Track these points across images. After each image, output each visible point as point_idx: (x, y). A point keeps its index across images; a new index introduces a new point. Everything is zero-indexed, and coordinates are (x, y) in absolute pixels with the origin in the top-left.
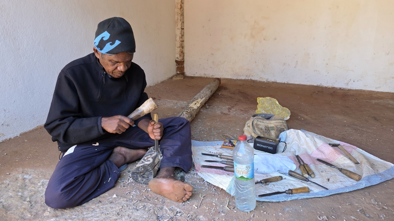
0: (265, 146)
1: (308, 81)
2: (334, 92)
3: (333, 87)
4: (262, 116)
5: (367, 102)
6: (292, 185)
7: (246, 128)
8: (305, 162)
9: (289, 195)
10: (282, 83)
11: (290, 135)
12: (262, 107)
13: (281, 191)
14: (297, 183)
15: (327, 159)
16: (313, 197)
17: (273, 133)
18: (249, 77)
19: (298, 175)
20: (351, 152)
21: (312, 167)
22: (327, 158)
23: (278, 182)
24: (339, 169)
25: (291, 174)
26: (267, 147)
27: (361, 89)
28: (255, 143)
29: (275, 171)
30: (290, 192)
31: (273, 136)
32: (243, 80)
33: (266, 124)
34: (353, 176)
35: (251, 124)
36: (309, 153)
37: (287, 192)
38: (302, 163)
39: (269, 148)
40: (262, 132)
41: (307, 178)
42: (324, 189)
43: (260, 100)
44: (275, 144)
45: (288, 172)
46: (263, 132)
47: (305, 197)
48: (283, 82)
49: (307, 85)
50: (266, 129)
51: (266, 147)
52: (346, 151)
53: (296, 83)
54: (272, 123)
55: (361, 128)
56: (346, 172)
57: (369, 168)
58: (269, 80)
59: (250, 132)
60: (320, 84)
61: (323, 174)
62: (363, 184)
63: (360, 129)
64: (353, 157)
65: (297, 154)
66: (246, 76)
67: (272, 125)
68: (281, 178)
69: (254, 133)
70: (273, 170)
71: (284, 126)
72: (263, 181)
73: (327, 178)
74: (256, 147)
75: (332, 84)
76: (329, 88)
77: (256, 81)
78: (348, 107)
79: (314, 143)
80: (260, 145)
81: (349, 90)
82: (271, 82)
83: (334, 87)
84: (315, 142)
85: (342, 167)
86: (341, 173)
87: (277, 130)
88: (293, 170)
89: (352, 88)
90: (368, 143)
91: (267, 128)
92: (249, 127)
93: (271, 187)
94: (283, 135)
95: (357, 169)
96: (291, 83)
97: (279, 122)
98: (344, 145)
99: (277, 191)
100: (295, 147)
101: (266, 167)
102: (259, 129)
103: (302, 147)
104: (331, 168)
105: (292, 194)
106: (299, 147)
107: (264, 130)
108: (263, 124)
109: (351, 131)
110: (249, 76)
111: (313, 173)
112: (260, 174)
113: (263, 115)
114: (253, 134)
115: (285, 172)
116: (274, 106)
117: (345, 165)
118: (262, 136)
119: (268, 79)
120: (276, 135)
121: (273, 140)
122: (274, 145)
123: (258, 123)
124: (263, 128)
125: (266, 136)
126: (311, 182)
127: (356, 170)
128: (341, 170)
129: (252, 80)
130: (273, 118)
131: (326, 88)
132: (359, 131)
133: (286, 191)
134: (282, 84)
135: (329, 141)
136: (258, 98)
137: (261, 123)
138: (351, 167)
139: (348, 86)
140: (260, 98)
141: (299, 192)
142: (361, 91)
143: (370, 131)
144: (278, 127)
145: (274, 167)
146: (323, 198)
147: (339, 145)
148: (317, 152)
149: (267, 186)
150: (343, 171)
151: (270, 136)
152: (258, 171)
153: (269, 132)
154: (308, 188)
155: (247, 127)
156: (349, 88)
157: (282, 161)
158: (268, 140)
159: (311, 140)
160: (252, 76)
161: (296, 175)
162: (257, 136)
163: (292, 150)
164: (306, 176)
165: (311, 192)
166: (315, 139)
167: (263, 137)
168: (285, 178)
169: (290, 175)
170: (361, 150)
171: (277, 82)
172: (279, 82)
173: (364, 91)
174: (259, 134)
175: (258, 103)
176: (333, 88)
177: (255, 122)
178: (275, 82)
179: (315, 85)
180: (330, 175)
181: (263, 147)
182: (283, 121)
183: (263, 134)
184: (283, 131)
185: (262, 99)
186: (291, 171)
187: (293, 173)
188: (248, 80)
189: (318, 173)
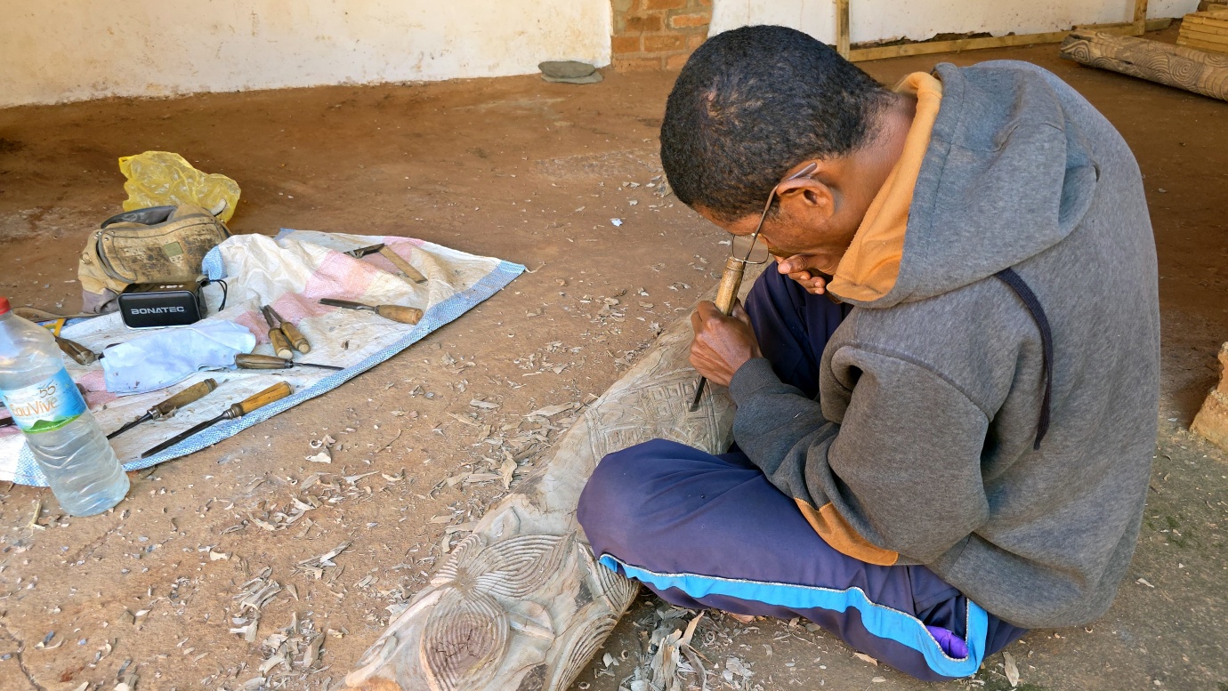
0: (158, 309)
1: (308, 75)
2: (386, 98)
3: (384, 81)
4: (139, 217)
5: (468, 111)
6: (245, 391)
7: (83, 271)
8: (286, 318)
9: (235, 420)
10: (229, 93)
11: (234, 256)
12: (139, 189)
13: (210, 418)
14: (257, 381)
15: (348, 292)
16: (301, 400)
17: (180, 264)
18: (107, 88)
19: (261, 361)
20: (409, 256)
21: (305, 326)
22: (348, 288)
23: (206, 397)
24: (373, 309)
25: (244, 362)
26: (165, 309)
27: (455, 76)
28: (125, 308)
29: (191, 371)
30: (239, 410)
31: (182, 271)
32: (86, 102)
33: (150, 242)
34: (403, 316)
35: (93, 252)
36: (299, 292)
37: (226, 415)
38: (278, 324)
39: (172, 310)
40: (137, 268)
41: (286, 361)
42: (331, 373)
43: (126, 164)
44: (186, 294)
45: (233, 361)
46: (144, 265)
47: (278, 409)
48: (234, 90)
49: (309, 89)
50: (150, 258)
51: (163, 310)
52: (398, 256)
53: (273, 87)
54: (169, 235)
55: (445, 186)
56: (387, 311)
57: (442, 285)
58: (182, 90)
59: (101, 278)
60: (345, 80)
61: (334, 334)
62: (425, 328)
63: (443, 189)
64: (413, 268)
65: (264, 304)
66: (94, 86)
67: (171, 239)
68: (212, 384)
69: (112, 278)
70: (185, 369)
71: (212, 231)
72: (152, 410)
73: (342, 341)
74: (132, 321)
75: (378, 74)
76: (373, 87)
77: (136, 98)
78: (419, 135)
79: (303, 258)
80: (143, 311)
81: (427, 85)
82: (192, 95)
83: (386, 83)
84: (308, 254)
85: (384, 301)
86: (380, 318)
87: (190, 251)
88: (248, 351)
89: (433, 79)
90: (455, 223)
91: (154, 254)
92: (89, 263)
93: (182, 420)
94: (211, 260)
95: (418, 296)
96: (257, 88)
97: (189, 223)
98: (394, 243)
99: (199, 422)
100: (259, 287)
101: (163, 368)
102: (125, 263)
103: (277, 279)
104: (356, 312)
105: (243, 414)
106: (268, 282)
107: (145, 261)
108: (136, 242)
109: (419, 202)
110: (103, 86)
111: (306, 342)
112: (148, 394)
113: (142, 214)
114: (112, 285)
115: (224, 364)
116: (180, 177)
117: (390, 294)
118: (141, 280)
119: (177, 86)
120: (191, 267)
121: (178, 284)
122: (184, 298)
123: (115, 244)
124: (141, 254)
125: (157, 276)
126: (299, 365)
127: (414, 298)
128: (377, 310)
129: (119, 98)
130: (175, 214)
131: (365, 87)
132: (437, 196)
133: (224, 412)
134: (228, 95)
135: (356, 242)
136: (120, 159)
137: (129, 240)
138: (402, 294)
139: (420, 74)
140: (129, 158)
141: (260, 403)
142: (456, 82)
143: (463, 190)
144: (191, 239)
145: (189, 362)
146: (329, 395)
147: (382, 246)
148: (317, 282)
149: (169, 421)
150: (381, 310)
151: (169, 274)
152: (140, 387)
153: (164, 264)
154: (287, 384)
155: (85, 266)
156: (426, 79)
157: (209, 337)
158: (162, 287)
159: (294, 252)
160: (116, 83)
161: (256, 361)
162: (125, 285)
163: (251, 296)
164: (286, 354)
165: (298, 391)
166: (306, 249)
167: (147, 285)
168: (226, 381)
169: (243, 367)
170: (432, 244)
171: (212, 91)
172: (218, 91)
173: (463, 81)
174: (130, 276)
175: (127, 175)
176: (385, 85)
177: (106, 244)
178: (205, 94)
179: (333, 83)
180: (351, 332)
181: (153, 311)
182: (205, 218)
183: (144, 274)
184: (212, 248)
185: (134, 161)
186: (241, 356)
187: (246, 360)
188: (105, 99)
189: (320, 337)
